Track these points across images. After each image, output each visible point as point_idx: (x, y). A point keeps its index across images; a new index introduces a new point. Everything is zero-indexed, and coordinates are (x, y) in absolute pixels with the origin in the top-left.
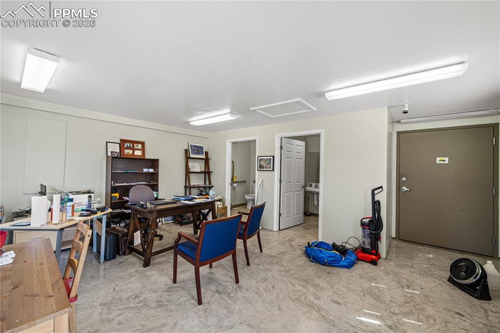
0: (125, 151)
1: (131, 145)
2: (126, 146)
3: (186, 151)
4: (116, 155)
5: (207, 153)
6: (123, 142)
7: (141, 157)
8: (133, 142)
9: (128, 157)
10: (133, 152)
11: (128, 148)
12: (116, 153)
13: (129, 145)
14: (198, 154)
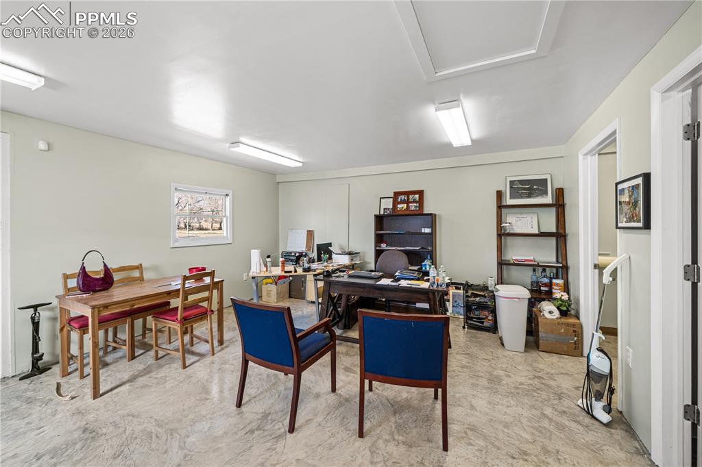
0: (399, 206)
1: (406, 198)
2: (399, 200)
3: (499, 195)
4: (388, 212)
5: (560, 193)
6: (397, 194)
7: (417, 212)
8: (408, 193)
9: (402, 213)
10: (408, 206)
11: (402, 202)
12: (389, 209)
13: (403, 197)
14: (529, 196)
